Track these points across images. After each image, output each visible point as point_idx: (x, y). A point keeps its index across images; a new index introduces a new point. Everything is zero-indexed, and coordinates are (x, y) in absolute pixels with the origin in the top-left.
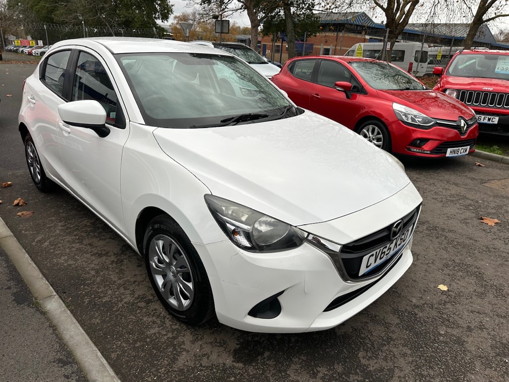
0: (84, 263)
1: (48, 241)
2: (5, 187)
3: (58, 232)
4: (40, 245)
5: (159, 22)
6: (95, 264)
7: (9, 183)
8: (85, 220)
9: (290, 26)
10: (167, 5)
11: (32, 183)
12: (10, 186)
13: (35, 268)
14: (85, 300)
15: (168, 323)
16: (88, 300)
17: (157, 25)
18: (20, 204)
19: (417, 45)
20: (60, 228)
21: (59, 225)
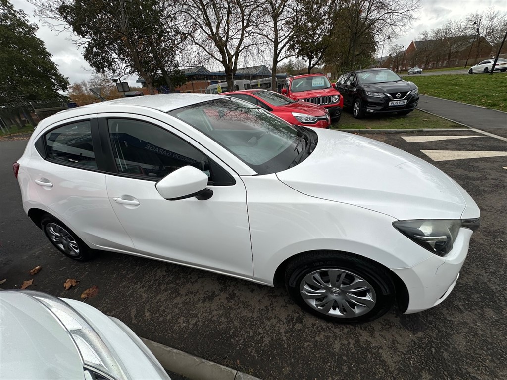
0: (205, 314)
1: (146, 310)
2: (35, 274)
3: (145, 296)
4: (143, 319)
5: (61, 92)
6: (216, 310)
7: (37, 267)
8: (156, 270)
9: (168, 81)
10: (63, 79)
11: (62, 257)
12: (40, 270)
13: (180, 354)
14: (252, 354)
15: (337, 331)
16: (254, 351)
17: (60, 94)
18: (74, 286)
19: (244, 81)
20: (143, 290)
21: (138, 287)
